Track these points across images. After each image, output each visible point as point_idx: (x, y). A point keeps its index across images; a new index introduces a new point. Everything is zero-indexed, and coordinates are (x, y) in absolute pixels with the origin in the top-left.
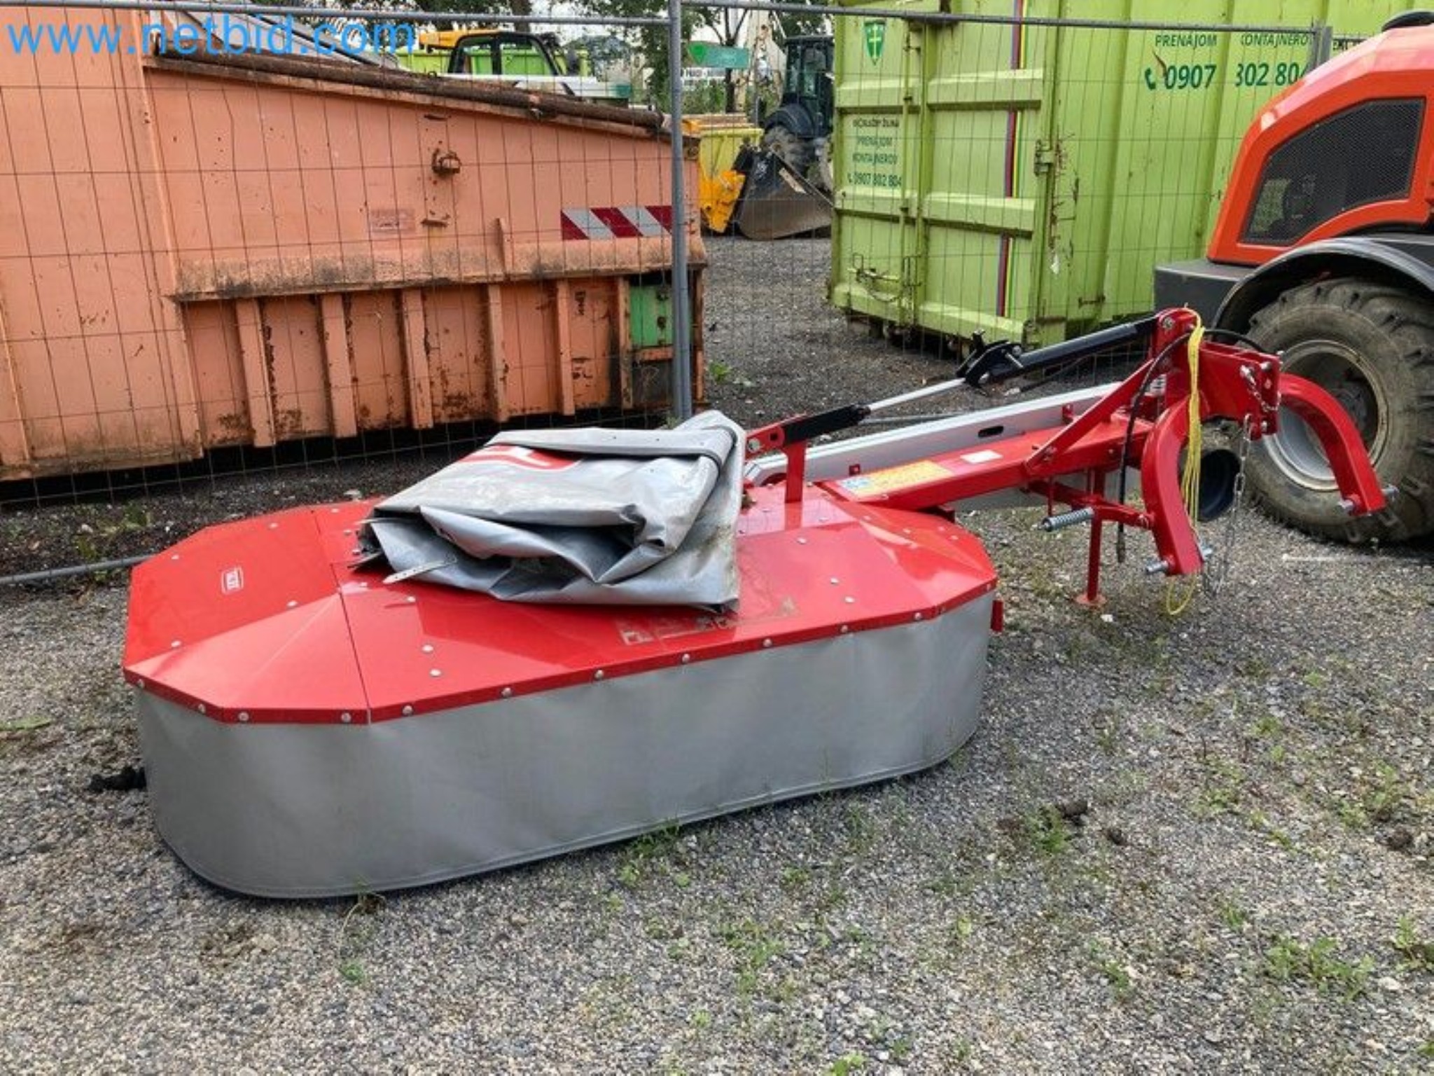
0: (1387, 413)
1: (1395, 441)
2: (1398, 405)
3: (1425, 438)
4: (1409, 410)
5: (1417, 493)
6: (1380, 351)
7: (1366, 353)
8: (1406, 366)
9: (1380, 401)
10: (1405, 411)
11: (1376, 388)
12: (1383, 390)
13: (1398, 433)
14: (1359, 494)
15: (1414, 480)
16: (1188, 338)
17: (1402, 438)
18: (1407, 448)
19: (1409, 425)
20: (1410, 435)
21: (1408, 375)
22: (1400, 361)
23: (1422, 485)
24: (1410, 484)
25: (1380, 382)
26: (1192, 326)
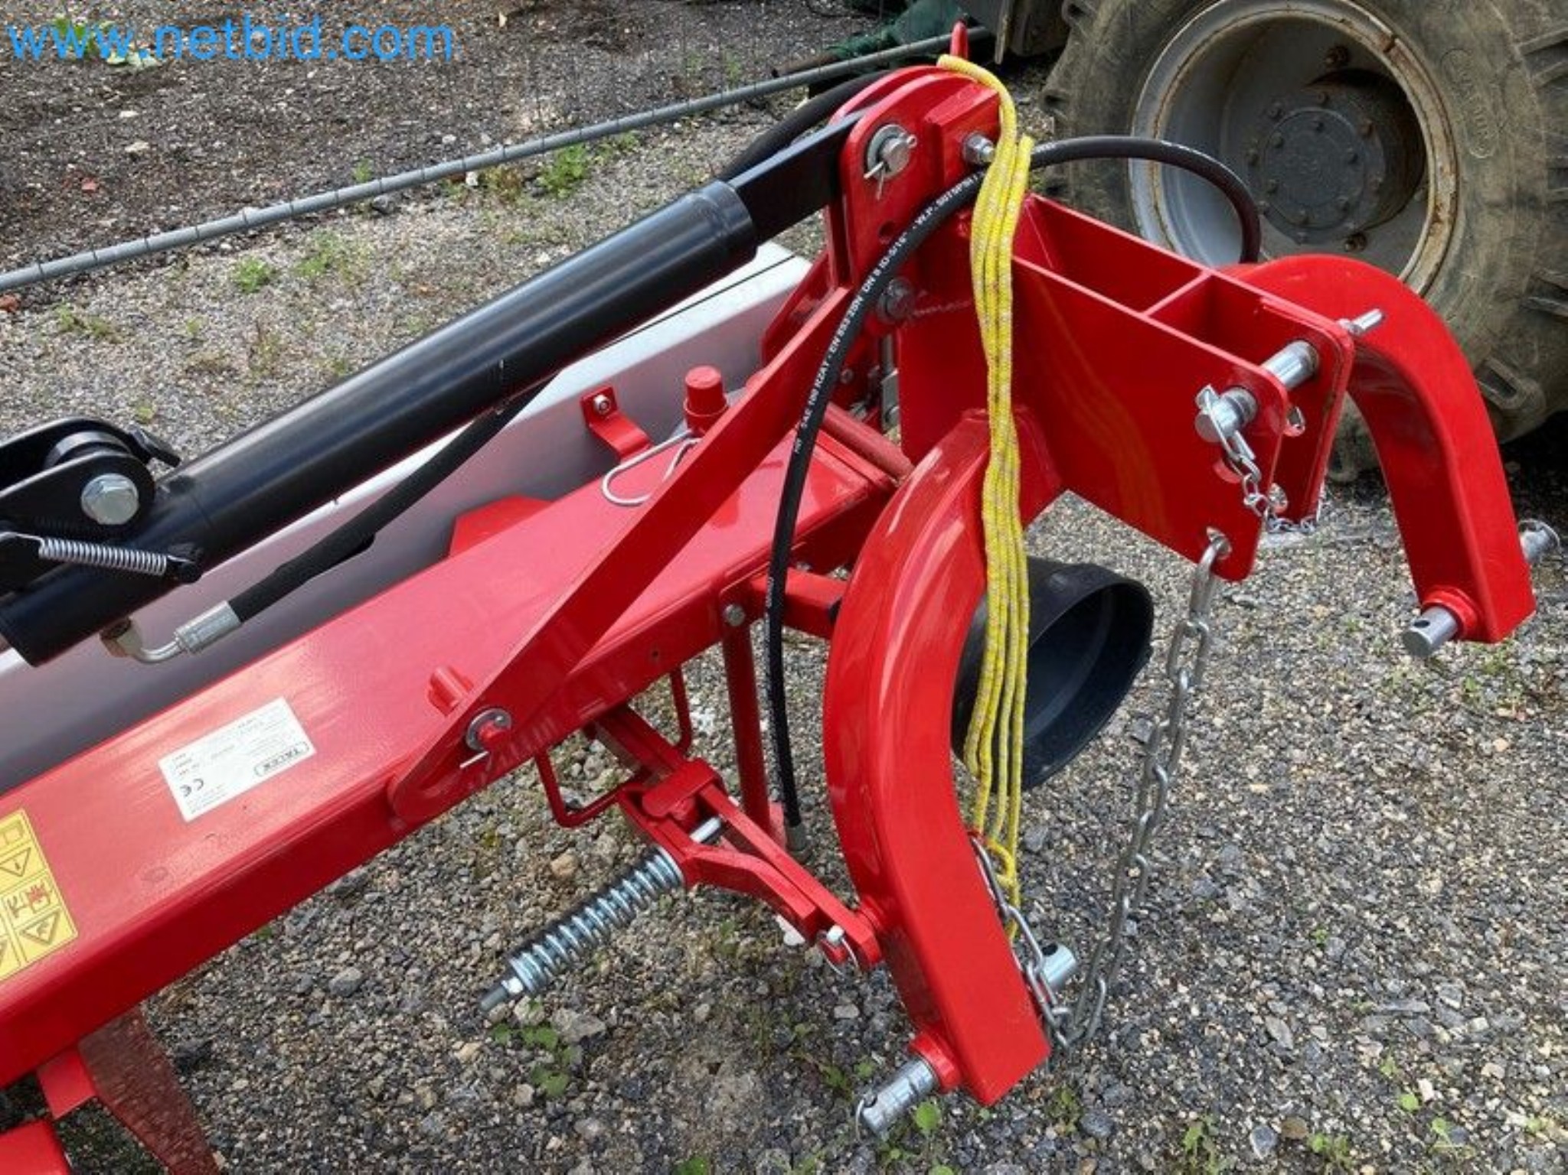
0: (1455, 197)
1: (1471, 274)
2: (1492, 186)
3: (1552, 275)
4: (1522, 200)
5: (1513, 402)
6: (1463, 30)
7: (1419, 34)
8: (1530, 78)
9: (1437, 161)
10: (1510, 200)
11: (1431, 126)
12: (1449, 135)
13: (1482, 255)
14: (1474, 595)
15: (1505, 371)
16: (969, 200)
17: (1491, 270)
18: (1501, 297)
19: (1515, 241)
20: (1515, 264)
21: (1530, 106)
22: (1513, 65)
23: (1529, 387)
24: (1496, 380)
25: (1444, 114)
26: (981, 145)
